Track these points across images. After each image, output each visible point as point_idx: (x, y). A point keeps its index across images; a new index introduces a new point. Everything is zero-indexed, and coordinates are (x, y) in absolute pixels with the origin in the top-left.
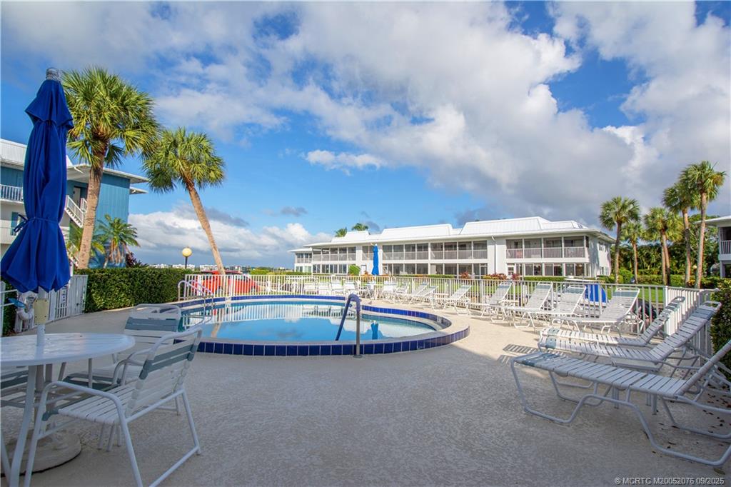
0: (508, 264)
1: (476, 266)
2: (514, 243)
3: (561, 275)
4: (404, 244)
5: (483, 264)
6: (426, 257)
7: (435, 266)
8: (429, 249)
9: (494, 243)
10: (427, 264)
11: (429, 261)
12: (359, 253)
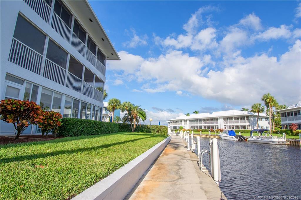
0: (224, 126)
1: (215, 126)
2: (226, 119)
3: (239, 129)
4: (192, 120)
5: (217, 126)
6: (201, 124)
7: (204, 127)
8: (202, 121)
9: (220, 119)
10: (201, 126)
11: (202, 125)
12: (183, 122)
